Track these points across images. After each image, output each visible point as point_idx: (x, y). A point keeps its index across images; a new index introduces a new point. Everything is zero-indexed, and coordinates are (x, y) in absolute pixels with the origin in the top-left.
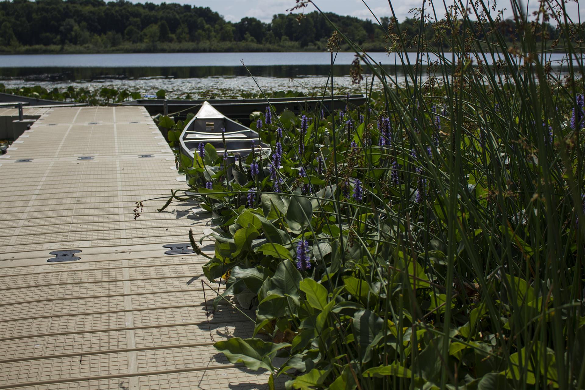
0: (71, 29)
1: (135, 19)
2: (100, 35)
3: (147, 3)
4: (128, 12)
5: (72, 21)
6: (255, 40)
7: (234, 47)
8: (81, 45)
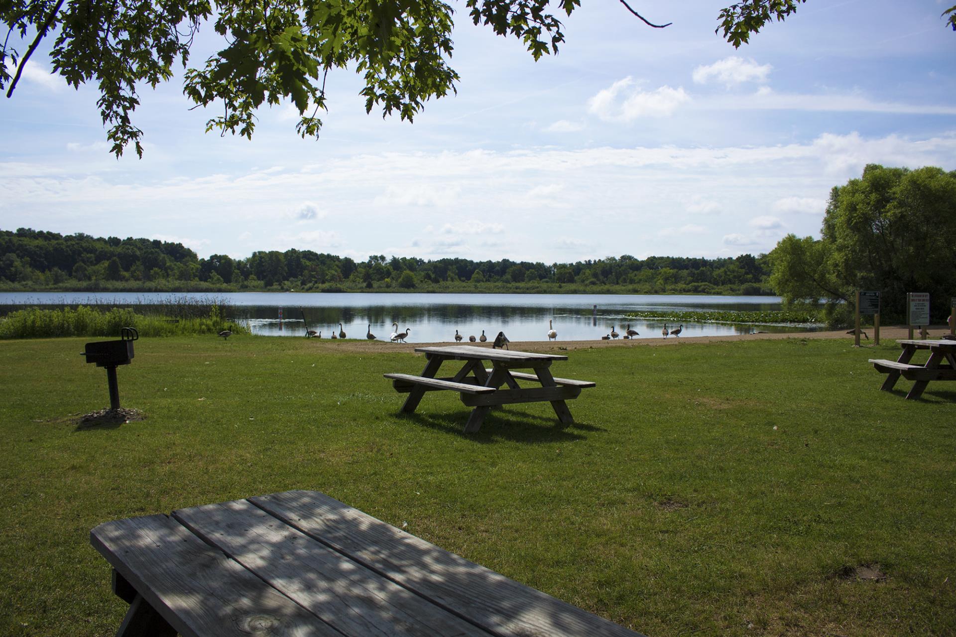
0: (11, 264)
1: (89, 255)
2: (43, 271)
3: (110, 238)
4: (82, 247)
5: (13, 256)
6: (222, 279)
7: (182, 286)
8: (19, 282)
